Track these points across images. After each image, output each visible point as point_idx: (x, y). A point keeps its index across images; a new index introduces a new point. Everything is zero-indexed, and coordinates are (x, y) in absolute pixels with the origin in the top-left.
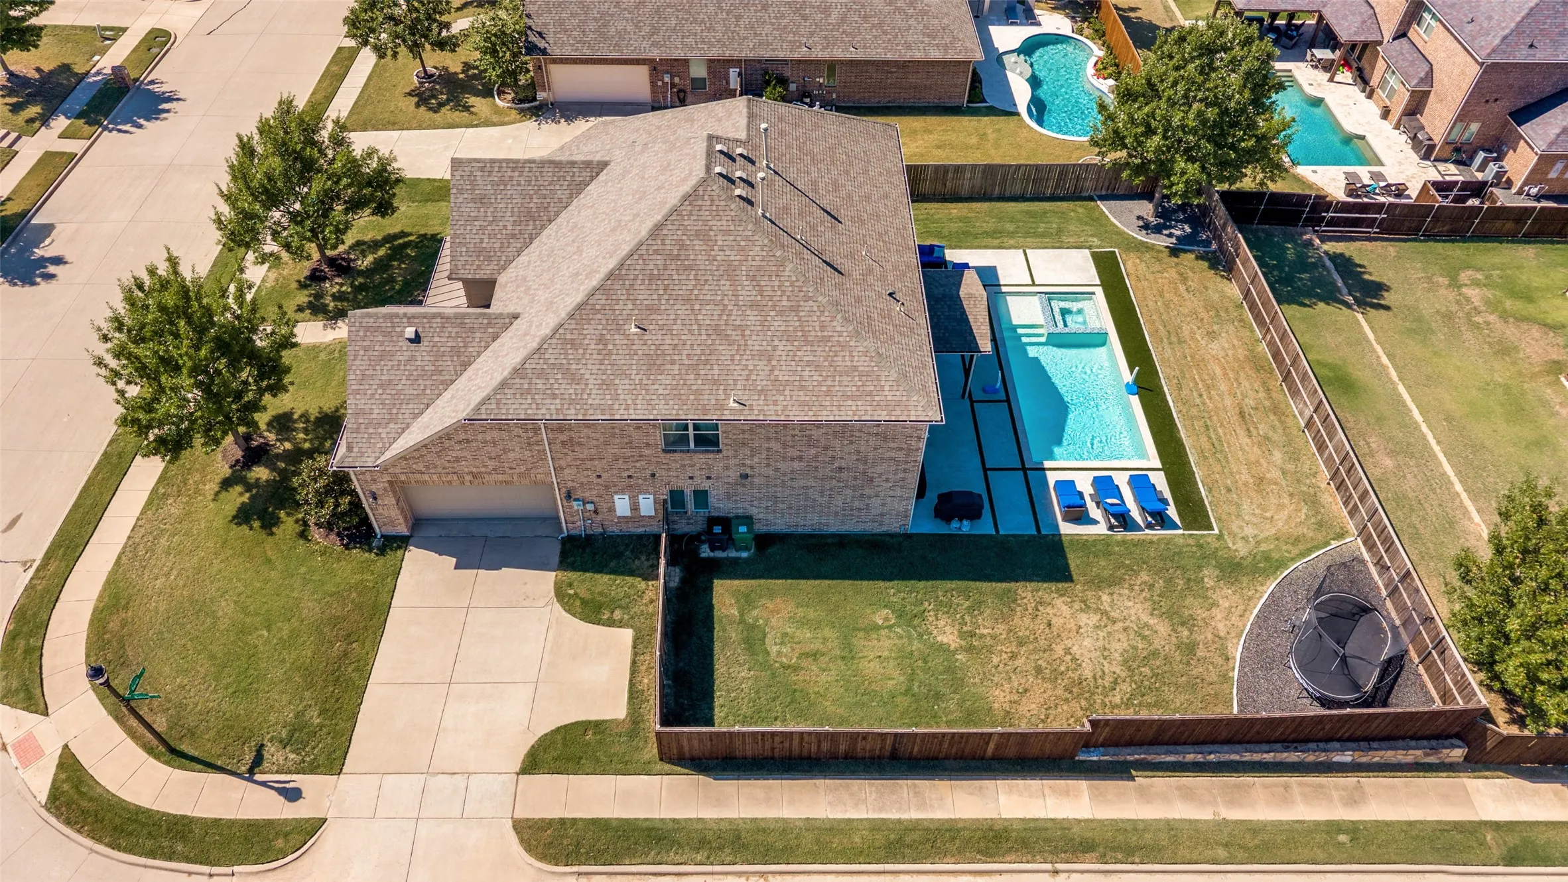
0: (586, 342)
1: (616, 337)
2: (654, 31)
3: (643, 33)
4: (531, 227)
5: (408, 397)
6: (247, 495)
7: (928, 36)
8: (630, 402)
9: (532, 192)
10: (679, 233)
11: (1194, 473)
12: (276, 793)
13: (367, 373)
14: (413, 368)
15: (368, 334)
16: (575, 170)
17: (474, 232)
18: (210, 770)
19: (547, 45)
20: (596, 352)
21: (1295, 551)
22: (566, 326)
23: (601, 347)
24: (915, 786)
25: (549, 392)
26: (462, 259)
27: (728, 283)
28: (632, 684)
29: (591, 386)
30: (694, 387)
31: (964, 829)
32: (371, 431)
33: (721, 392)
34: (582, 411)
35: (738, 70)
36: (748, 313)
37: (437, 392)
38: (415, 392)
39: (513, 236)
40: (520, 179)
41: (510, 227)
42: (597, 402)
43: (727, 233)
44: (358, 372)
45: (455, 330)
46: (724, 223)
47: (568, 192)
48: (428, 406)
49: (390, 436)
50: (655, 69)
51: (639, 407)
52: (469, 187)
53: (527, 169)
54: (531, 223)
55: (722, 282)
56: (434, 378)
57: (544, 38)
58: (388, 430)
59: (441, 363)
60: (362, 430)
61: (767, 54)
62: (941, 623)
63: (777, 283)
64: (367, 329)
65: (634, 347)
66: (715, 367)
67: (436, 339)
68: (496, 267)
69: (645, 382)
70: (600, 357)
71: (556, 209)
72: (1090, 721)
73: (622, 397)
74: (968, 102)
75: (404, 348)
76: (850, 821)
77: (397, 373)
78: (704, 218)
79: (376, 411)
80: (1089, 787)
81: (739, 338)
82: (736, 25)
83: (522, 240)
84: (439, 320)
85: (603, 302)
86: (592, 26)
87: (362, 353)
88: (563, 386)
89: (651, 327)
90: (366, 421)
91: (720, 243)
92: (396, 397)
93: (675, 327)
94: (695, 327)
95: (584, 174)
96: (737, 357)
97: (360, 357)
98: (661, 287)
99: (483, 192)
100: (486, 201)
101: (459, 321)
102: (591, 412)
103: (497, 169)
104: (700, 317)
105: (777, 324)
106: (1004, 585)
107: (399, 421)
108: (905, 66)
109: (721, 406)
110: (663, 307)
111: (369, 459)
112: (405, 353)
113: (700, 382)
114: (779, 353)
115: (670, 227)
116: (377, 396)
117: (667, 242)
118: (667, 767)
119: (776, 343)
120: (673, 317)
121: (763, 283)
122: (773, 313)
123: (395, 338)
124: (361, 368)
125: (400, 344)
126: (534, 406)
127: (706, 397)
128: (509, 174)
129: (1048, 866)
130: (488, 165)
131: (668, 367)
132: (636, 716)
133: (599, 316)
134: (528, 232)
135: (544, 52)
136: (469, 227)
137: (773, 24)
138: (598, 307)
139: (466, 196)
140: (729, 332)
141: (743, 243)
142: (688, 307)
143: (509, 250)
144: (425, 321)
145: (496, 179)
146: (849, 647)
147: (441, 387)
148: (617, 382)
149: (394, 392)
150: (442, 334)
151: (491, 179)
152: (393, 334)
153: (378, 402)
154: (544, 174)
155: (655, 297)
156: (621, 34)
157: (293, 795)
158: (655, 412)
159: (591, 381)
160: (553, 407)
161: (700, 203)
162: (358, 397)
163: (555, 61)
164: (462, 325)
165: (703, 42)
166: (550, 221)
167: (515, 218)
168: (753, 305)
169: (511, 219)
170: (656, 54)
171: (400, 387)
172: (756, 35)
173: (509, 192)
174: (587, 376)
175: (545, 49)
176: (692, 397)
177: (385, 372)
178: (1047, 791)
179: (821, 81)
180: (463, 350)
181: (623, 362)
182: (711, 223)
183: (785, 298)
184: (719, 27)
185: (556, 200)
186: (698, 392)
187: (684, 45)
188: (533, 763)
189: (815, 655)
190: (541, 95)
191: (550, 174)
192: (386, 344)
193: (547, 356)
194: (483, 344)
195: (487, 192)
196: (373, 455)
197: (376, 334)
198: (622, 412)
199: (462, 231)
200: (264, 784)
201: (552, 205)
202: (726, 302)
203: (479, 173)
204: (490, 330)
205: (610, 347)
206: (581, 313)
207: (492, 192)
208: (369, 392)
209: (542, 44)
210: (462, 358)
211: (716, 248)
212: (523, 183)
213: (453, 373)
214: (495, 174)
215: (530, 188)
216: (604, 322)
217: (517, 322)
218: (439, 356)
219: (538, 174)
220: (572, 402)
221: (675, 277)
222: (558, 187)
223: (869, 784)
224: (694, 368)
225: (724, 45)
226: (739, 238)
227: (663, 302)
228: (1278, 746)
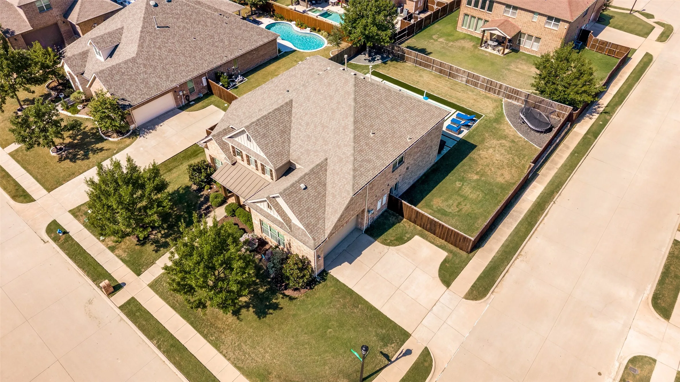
0: (364, 147)
1: (370, 141)
2: (168, 77)
3: (164, 79)
4: (286, 136)
5: (317, 209)
6: (251, 309)
7: (260, 35)
8: (387, 158)
9: (278, 123)
10: (361, 98)
11: (463, 107)
12: (404, 357)
13: (300, 210)
14: (311, 198)
15: (290, 196)
16: (284, 108)
17: (271, 148)
18: (378, 373)
19: (129, 102)
20: (368, 149)
21: (500, 109)
22: (356, 147)
23: (368, 146)
24: (514, 211)
25: (366, 170)
26: (274, 160)
27: (382, 105)
28: (437, 246)
29: (375, 161)
30: (397, 142)
31: (533, 209)
32: (316, 228)
33: (404, 139)
34: (378, 170)
35: (205, 77)
36: (393, 111)
37: (324, 200)
38: (318, 205)
39: (283, 142)
40: (271, 121)
41: (280, 140)
42: (380, 164)
43: (371, 90)
44: (297, 212)
45: (314, 176)
46: (369, 87)
47: (288, 117)
48: (325, 206)
49: (322, 225)
50: (175, 92)
51: (390, 158)
52: (257, 134)
53: (270, 116)
54: (285, 134)
55: (381, 106)
56: (320, 196)
57: (126, 100)
58: (320, 224)
59: (318, 190)
60: (313, 230)
61: (214, 66)
62: (469, 175)
63: (393, 98)
64: (288, 195)
65: (376, 141)
66: (398, 132)
67: (311, 183)
68: (286, 156)
69: (386, 149)
70: (370, 150)
71: (289, 125)
72: (532, 163)
73: (384, 158)
74: (279, 53)
75: (304, 193)
76: (516, 228)
77: (308, 203)
78: (363, 89)
79: (312, 220)
80: (537, 182)
81: (396, 120)
82: (196, 60)
83: (287, 142)
84: (307, 176)
85: (359, 132)
86: (142, 86)
87: (293, 204)
88: (368, 166)
89: (375, 131)
90: (312, 226)
91: (372, 94)
92: (314, 211)
93: (380, 127)
94: (385, 124)
95: (288, 108)
96: (400, 126)
97: (294, 206)
98: (369, 117)
99: (263, 133)
100: (266, 135)
101: (312, 172)
102: (380, 168)
103: (261, 122)
104: (384, 120)
105: (401, 109)
106: (467, 157)
107: (321, 219)
108: (257, 49)
109: (407, 143)
110: (373, 123)
111: (322, 238)
112: (305, 195)
113: (397, 139)
114: (407, 118)
115: (358, 97)
116: (309, 216)
117: (361, 102)
118: (472, 254)
119: (405, 115)
120: (378, 125)
121: (390, 100)
122: (398, 107)
123: (299, 192)
124: (297, 210)
125: (302, 192)
126: (366, 177)
127: (402, 143)
128: (266, 121)
129: (553, 202)
130: (257, 122)
131: (388, 140)
132: (450, 251)
133: (361, 137)
134: (287, 138)
135: (130, 106)
136: (268, 148)
137: (208, 54)
138: (359, 135)
139: (259, 137)
140: (393, 120)
141: (377, 91)
142: (379, 119)
143: (286, 148)
144: (303, 179)
145: (263, 126)
146: (462, 196)
147: (324, 198)
148: (379, 154)
149: (312, 210)
150: (311, 180)
151: (262, 127)
152: (297, 191)
153: (310, 217)
154: (277, 115)
155: (370, 122)
156: (156, 84)
157: (408, 352)
158: (394, 156)
159: (374, 159)
160: (371, 174)
161: (359, 85)
162: (303, 220)
163: (135, 108)
164: (314, 173)
165: (189, 72)
166: (290, 130)
167: (279, 136)
168: (393, 108)
169: (278, 137)
170: (174, 85)
171: (313, 207)
172: (205, 61)
173: (271, 128)
174: (372, 158)
175: (130, 104)
176: (399, 145)
177: (305, 206)
178: (532, 190)
179: (234, 67)
180: (320, 181)
181: (377, 147)
182: (366, 90)
183: (397, 101)
184: (190, 64)
185: (287, 122)
186: (399, 143)
187: (183, 76)
188: (447, 282)
189: (459, 204)
190: (132, 127)
191: (278, 114)
192: (298, 196)
193: (358, 159)
194: (324, 175)
195: (264, 132)
196: (322, 236)
197: (292, 195)
198: (387, 162)
199: (267, 151)
200: (397, 359)
201: (287, 124)
202: (386, 111)
203: (257, 127)
204: (323, 169)
205: (370, 145)
206: (356, 139)
207: (266, 131)
208: (305, 216)
209: (127, 103)
210: (322, 184)
211: (372, 96)
212: (273, 122)
213: (323, 191)
214: (262, 124)
215: (276, 122)
216: (363, 138)
217: (328, 161)
218: (315, 188)
219: (275, 116)
220: (374, 168)
221: (370, 112)
222: (284, 117)
223: (507, 218)
224: (393, 136)
225: (197, 70)
226: (375, 90)
227: (372, 122)
228: (549, 147)
